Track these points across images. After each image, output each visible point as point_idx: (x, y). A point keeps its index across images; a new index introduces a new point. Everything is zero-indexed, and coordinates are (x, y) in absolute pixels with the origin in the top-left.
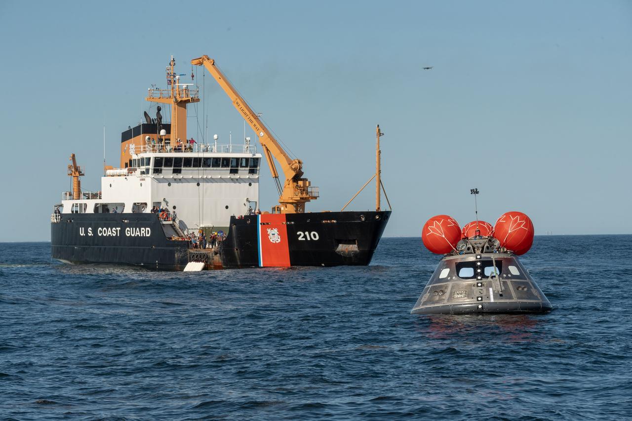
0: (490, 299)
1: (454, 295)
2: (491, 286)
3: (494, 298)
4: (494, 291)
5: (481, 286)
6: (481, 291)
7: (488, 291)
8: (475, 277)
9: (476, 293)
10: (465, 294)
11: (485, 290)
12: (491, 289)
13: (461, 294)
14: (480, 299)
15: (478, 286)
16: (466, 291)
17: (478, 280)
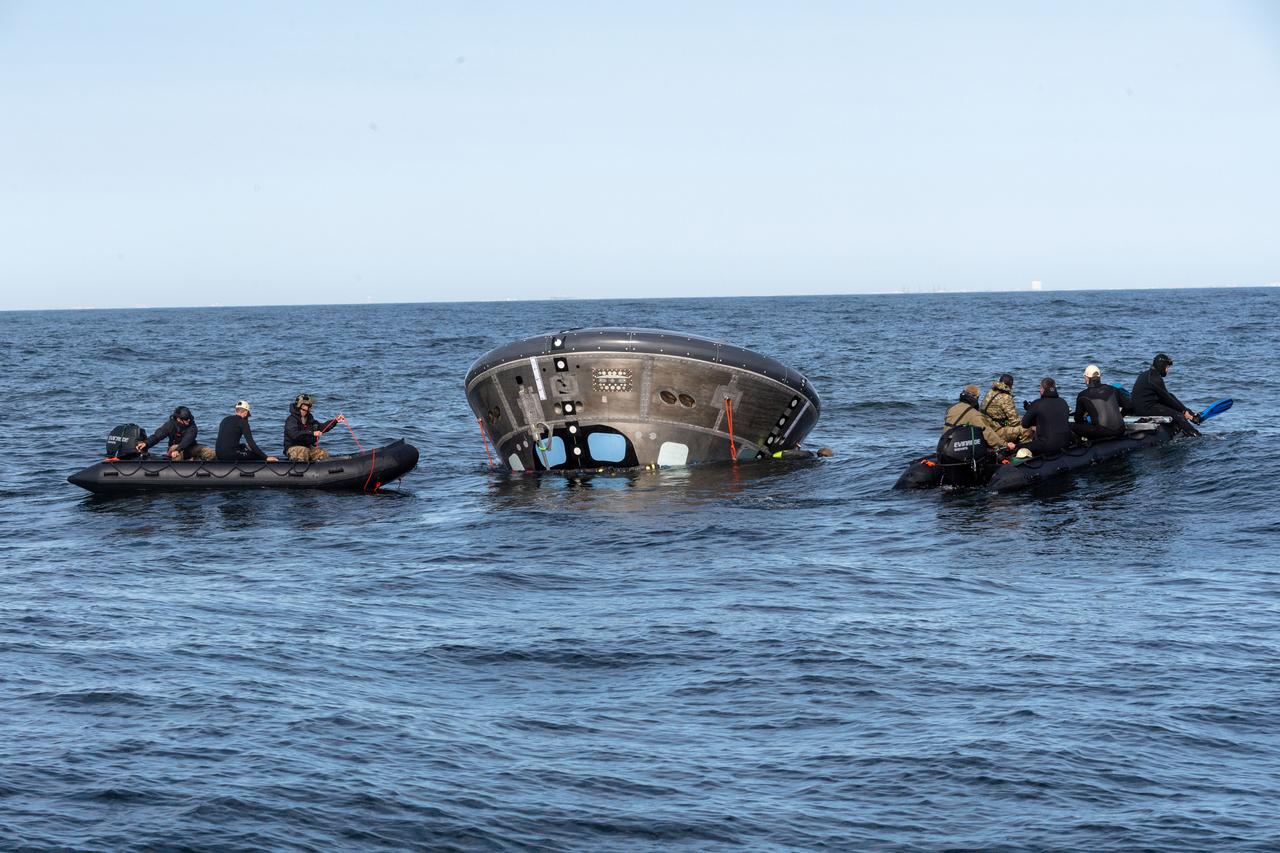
0: (540, 364)
1: (628, 381)
2: (543, 403)
3: (529, 367)
4: (536, 391)
5: (564, 404)
6: (563, 389)
7: (548, 392)
8: (585, 431)
9: (571, 385)
10: (597, 381)
11: (555, 393)
12: (543, 396)
13: (608, 382)
14: (561, 365)
15: (571, 403)
16: (598, 388)
17: (575, 424)
